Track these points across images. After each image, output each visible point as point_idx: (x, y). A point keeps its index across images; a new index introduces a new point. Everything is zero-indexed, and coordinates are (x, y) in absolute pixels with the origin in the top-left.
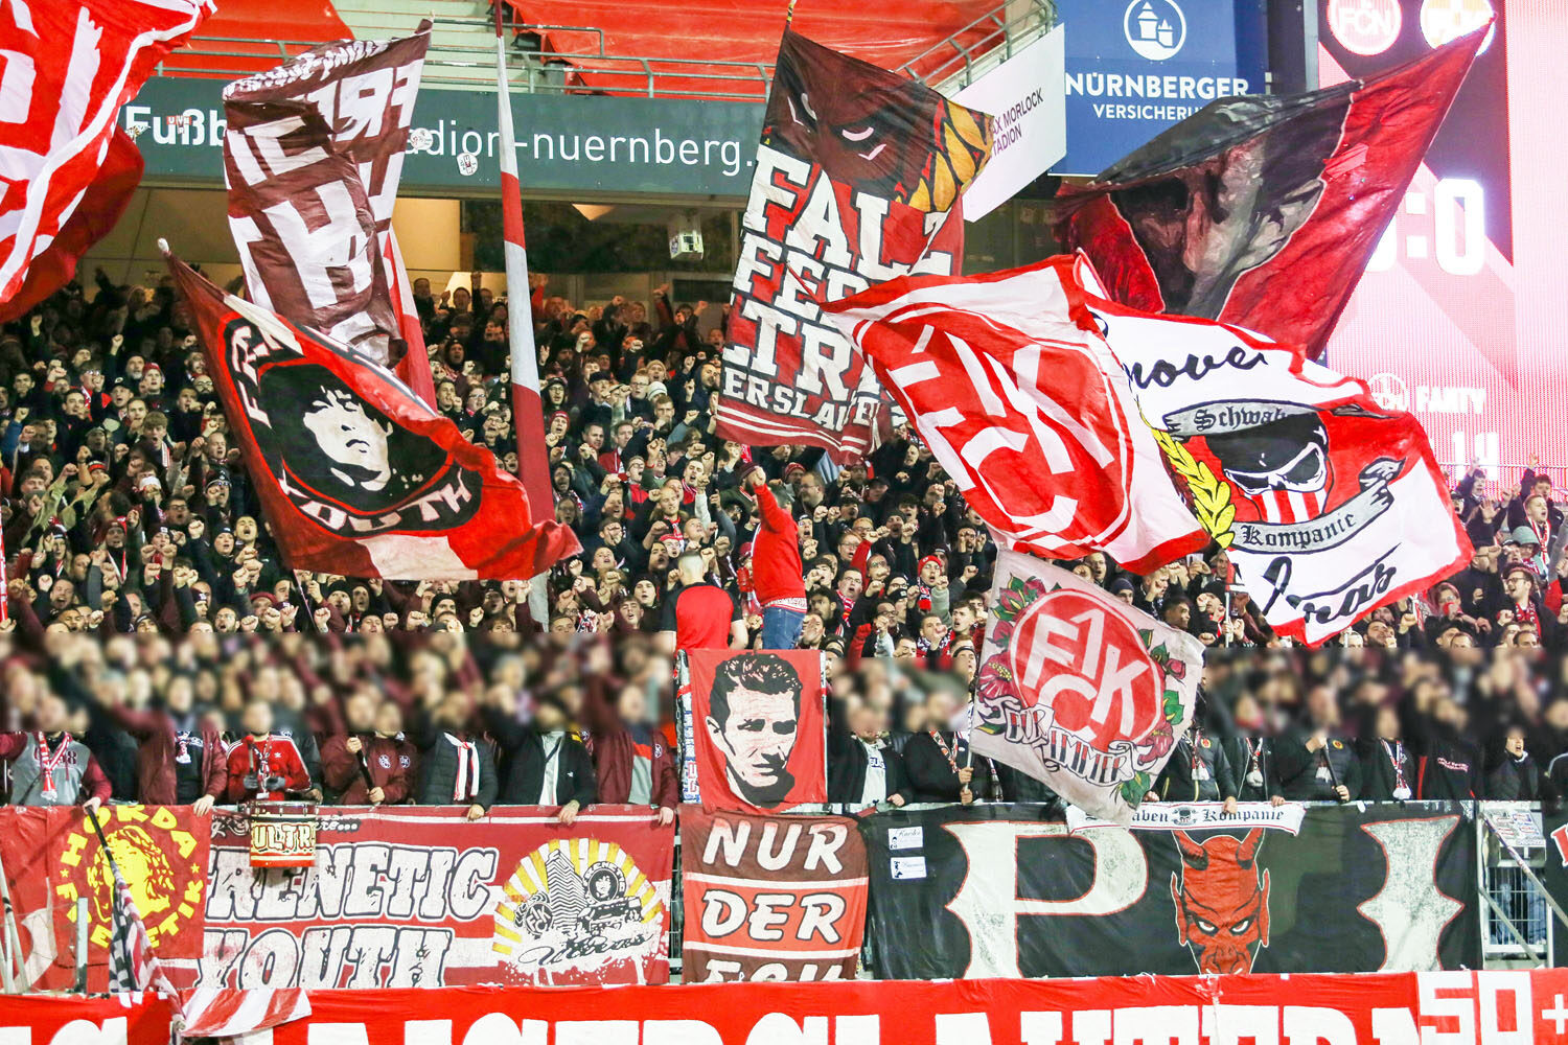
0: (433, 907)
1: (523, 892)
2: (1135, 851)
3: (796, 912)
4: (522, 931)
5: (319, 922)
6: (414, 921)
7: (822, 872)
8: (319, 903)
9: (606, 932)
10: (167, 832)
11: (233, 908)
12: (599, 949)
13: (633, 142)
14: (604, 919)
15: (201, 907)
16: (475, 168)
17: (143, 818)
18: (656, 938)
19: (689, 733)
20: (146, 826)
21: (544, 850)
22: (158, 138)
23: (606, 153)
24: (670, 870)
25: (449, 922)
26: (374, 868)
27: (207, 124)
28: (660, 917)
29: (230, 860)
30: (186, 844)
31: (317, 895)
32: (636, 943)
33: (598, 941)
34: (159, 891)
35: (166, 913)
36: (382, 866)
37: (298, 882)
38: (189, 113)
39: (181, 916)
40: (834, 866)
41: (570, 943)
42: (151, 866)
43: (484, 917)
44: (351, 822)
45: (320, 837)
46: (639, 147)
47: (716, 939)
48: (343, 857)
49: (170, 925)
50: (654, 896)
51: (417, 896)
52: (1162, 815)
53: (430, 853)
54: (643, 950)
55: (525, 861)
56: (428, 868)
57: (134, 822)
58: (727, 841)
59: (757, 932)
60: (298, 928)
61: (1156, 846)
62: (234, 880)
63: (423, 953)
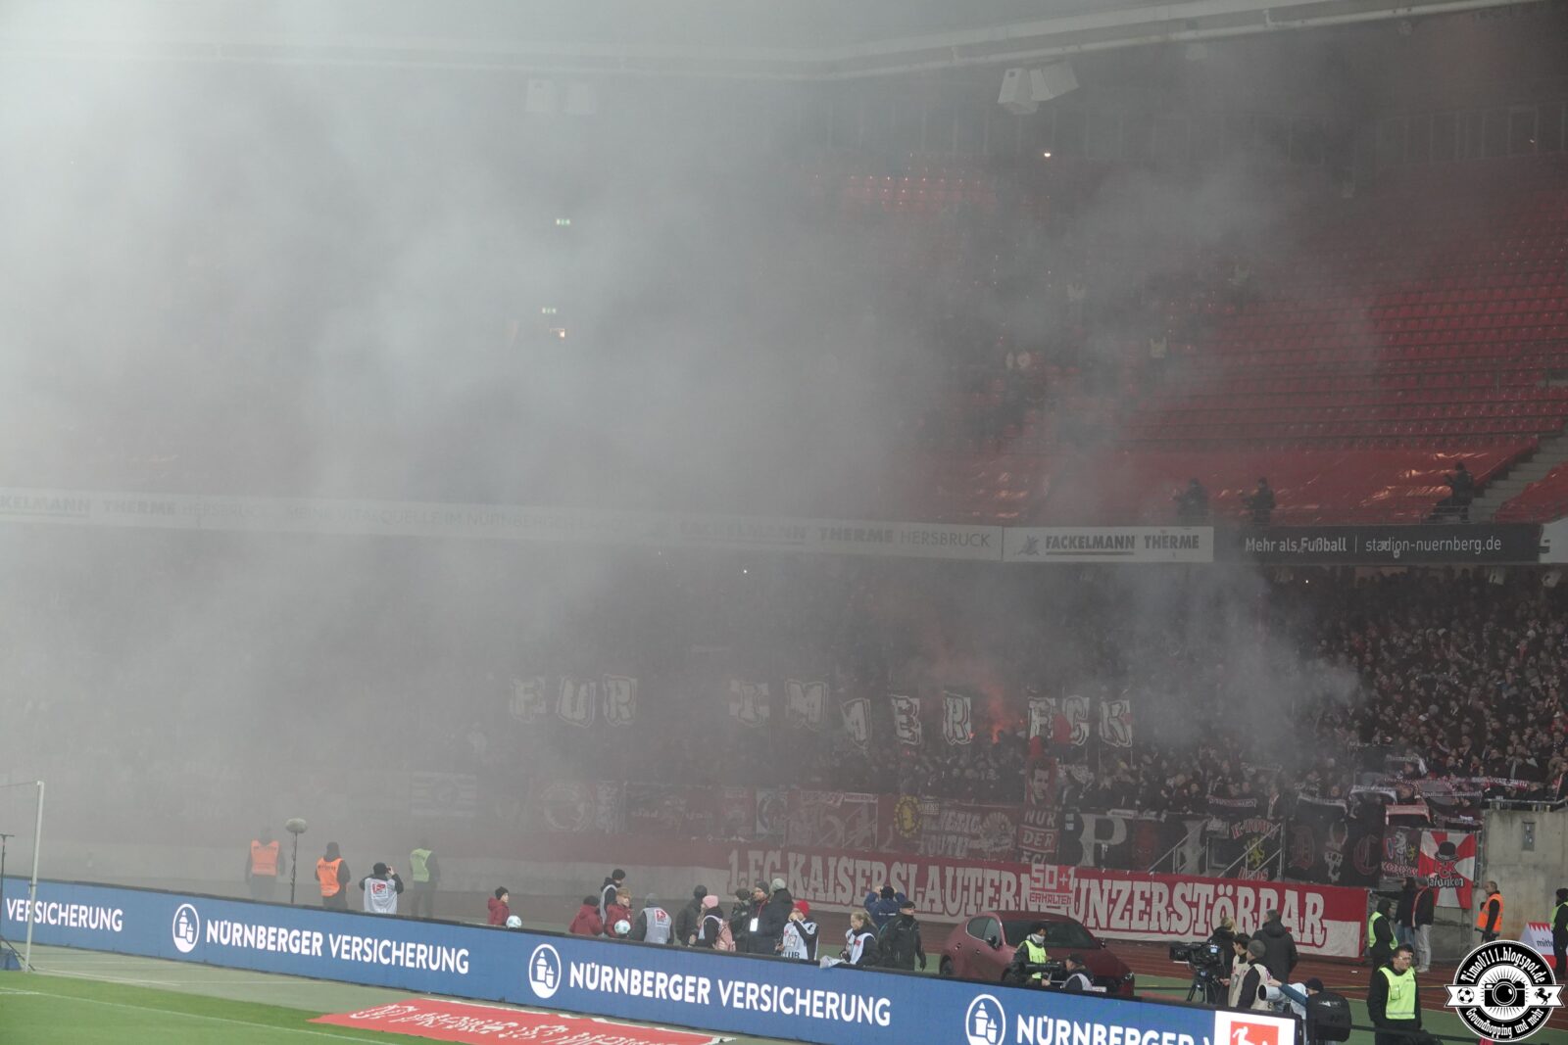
0: (966, 831)
2: (1123, 825)
3: (1044, 838)
5: (941, 833)
6: (962, 834)
7: (1050, 827)
9: (1003, 841)
10: (915, 804)
12: (1000, 846)
14: (1002, 837)
15: (921, 826)
17: (911, 800)
20: (911, 802)
22: (1309, 549)
23: (1439, 547)
25: (970, 835)
26: (953, 818)
27: (1323, 543)
28: (1013, 837)
30: (919, 808)
31: (941, 825)
33: (1001, 843)
34: (913, 821)
35: (915, 827)
36: (955, 817)
38: (1318, 539)
39: (917, 828)
40: (1053, 825)
41: (994, 843)
42: (912, 814)
43: (977, 834)
44: (950, 804)
46: (1449, 544)
47: (1026, 845)
48: (946, 814)
49: (915, 831)
50: (1013, 831)
51: (963, 827)
52: (1130, 813)
53: (966, 814)
55: (986, 818)
56: (965, 819)
57: (909, 801)
58: (1030, 816)
59: (1036, 844)
61: (1128, 822)
63: (964, 844)
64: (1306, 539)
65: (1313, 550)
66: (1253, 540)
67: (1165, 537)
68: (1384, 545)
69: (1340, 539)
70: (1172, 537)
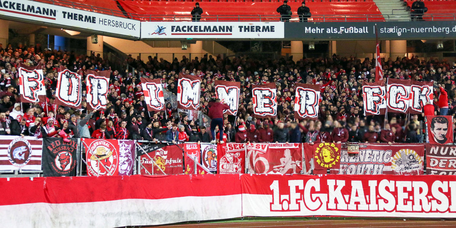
0: (380, 161)
1: (397, 158)
3: (448, 162)
4: (396, 165)
5: (360, 163)
6: (377, 163)
7: (453, 155)
8: (360, 160)
9: (412, 165)
10: (333, 147)
11: (345, 160)
12: (411, 168)
13: (429, 29)
14: (411, 163)
15: (339, 160)
16: (400, 34)
17: (329, 145)
18: (421, 167)
19: (427, 130)
20: (330, 146)
21: (400, 151)
22: (346, 32)
23: (424, 31)
24: (424, 155)
25: (383, 163)
26: (369, 154)
27: (354, 29)
28: (422, 163)
29: (344, 152)
30: (337, 149)
31: (360, 158)
32: (417, 167)
33: (410, 167)
34: (332, 157)
35: (333, 161)
36: (371, 153)
37: (356, 156)
38: (351, 27)
39: (336, 162)
40: (455, 154)
41: (405, 167)
42: (331, 153)
43: (390, 162)
44: (365, 146)
45: (360, 148)
46: (430, 30)
47: (433, 167)
48: (364, 152)
49: (334, 163)
50: (421, 159)
51: (378, 159)
53: (380, 151)
54: (419, 169)
55: (397, 153)
56: (379, 154)
57: (328, 146)
58: (434, 149)
59: (440, 166)
60: (356, 164)
62: (345, 156)
63: (379, 168)
64: (343, 27)
65: (348, 32)
66: (310, 28)
67: (252, 27)
68: (391, 30)
69: (364, 27)
70: (257, 27)
